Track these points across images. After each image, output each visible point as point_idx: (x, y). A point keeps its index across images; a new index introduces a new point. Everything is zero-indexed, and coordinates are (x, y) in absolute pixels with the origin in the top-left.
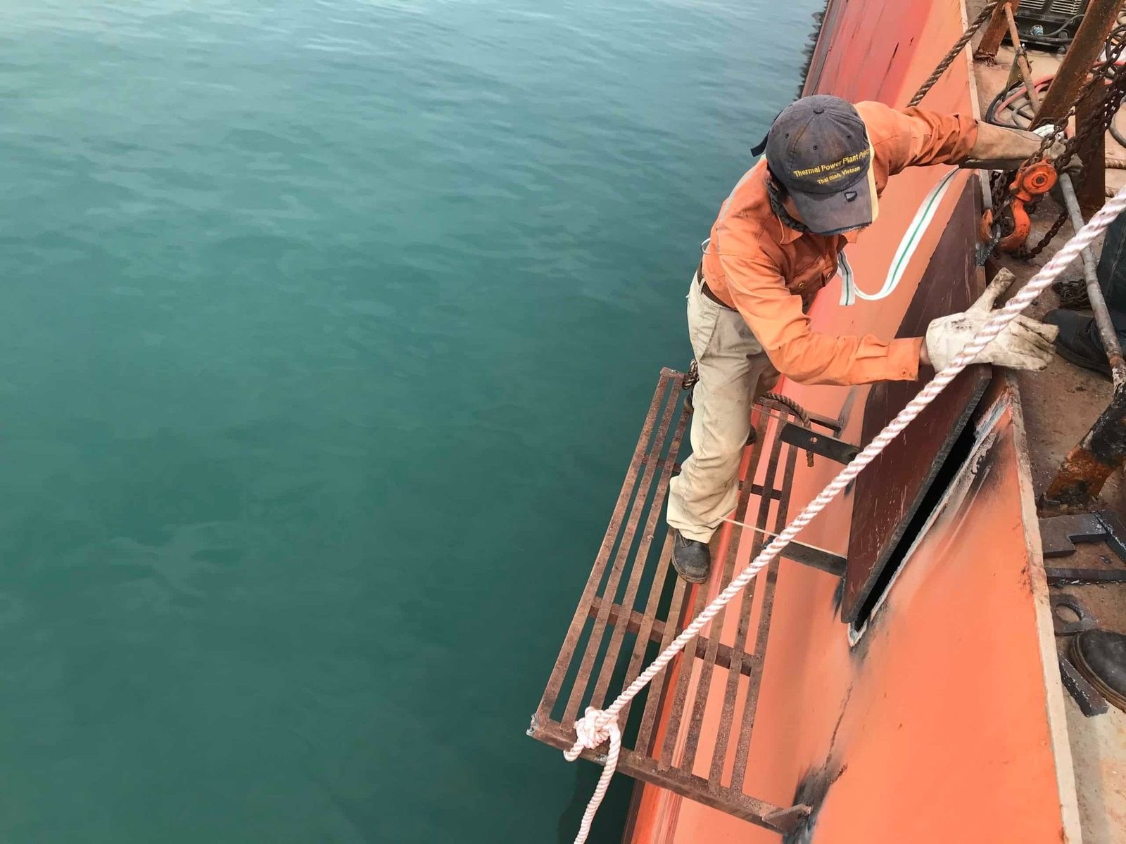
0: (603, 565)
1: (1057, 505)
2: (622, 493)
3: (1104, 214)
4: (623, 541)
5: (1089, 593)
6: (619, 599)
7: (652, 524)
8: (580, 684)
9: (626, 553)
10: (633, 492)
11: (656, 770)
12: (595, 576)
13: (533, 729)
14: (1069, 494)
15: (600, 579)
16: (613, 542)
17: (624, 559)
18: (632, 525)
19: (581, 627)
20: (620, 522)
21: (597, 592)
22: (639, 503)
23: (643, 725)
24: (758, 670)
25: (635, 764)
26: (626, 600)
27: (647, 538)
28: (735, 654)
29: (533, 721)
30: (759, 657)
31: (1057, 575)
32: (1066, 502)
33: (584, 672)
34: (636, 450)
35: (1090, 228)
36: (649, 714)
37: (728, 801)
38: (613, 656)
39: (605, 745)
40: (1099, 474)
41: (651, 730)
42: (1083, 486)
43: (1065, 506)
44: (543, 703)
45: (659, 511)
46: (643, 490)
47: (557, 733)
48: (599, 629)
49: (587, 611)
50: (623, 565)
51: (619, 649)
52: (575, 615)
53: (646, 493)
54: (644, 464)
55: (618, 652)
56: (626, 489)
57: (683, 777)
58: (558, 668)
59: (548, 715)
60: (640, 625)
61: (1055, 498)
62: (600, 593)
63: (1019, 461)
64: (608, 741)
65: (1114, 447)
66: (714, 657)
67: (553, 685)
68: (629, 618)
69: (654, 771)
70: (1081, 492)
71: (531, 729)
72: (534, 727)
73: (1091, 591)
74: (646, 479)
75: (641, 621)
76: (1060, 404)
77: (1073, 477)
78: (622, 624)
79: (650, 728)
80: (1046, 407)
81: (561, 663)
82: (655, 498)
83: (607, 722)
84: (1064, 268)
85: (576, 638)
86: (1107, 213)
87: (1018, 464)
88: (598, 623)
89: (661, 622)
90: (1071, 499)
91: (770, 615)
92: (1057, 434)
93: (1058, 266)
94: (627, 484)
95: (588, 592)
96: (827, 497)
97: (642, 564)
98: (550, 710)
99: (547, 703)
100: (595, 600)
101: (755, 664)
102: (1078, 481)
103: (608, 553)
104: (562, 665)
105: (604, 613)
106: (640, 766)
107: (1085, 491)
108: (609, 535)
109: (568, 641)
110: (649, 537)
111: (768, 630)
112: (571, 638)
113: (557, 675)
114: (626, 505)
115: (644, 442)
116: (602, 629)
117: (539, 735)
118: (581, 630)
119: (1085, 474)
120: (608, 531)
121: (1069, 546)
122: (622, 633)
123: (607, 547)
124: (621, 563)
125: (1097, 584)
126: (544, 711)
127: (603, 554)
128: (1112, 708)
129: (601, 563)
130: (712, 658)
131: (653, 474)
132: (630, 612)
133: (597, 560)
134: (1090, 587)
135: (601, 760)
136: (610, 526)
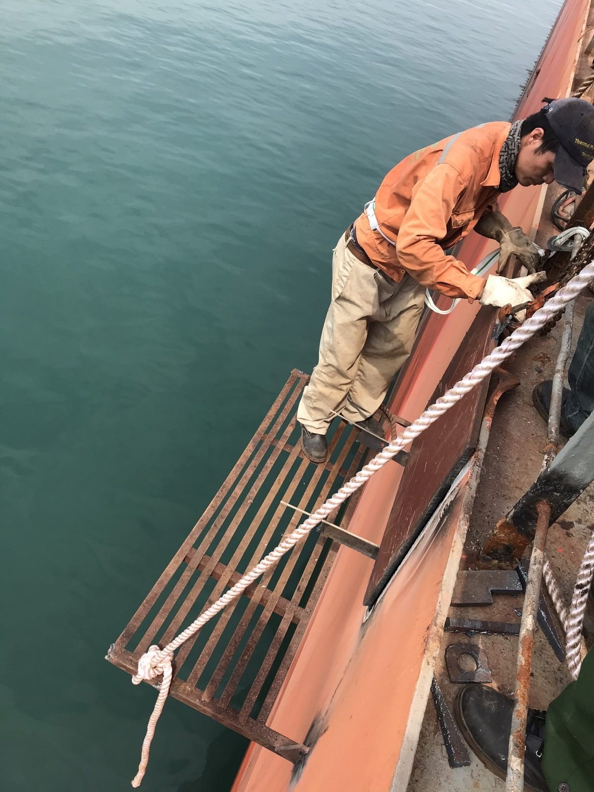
0: (205, 522)
1: (490, 560)
2: (238, 463)
3: (510, 340)
4: (227, 503)
5: (493, 643)
6: (210, 552)
7: (255, 491)
8: (159, 621)
9: (227, 513)
10: (247, 463)
11: (200, 699)
12: (196, 530)
13: (109, 656)
14: (498, 553)
15: (200, 533)
16: (219, 503)
17: (223, 518)
18: (238, 491)
19: (172, 573)
20: (229, 488)
21: (194, 544)
22: (250, 472)
23: (200, 661)
24: (305, 622)
25: (184, 694)
26: (215, 553)
27: (247, 502)
28: (290, 607)
29: (110, 650)
30: (309, 612)
31: (468, 627)
32: (497, 559)
33: (165, 611)
34: (259, 429)
35: (500, 350)
36: (207, 651)
37: (251, 731)
38: (192, 601)
39: (160, 678)
40: (520, 542)
41: (205, 665)
42: (508, 549)
43: (496, 561)
44: (123, 635)
45: (263, 481)
46: (255, 462)
47: (127, 662)
48: (187, 575)
49: (181, 559)
50: (222, 524)
51: (198, 594)
52: (171, 563)
53: (258, 464)
54: (261, 442)
55: (196, 597)
56: (242, 460)
57: (220, 708)
58: (144, 606)
59: (124, 646)
60: (221, 575)
61: (488, 554)
62: (196, 546)
63: (460, 522)
64: (162, 675)
65: (530, 524)
66: (273, 607)
67: (136, 621)
68: (213, 569)
69: (198, 700)
70: (508, 553)
71: (108, 656)
72: (110, 655)
73: (496, 642)
74: (260, 453)
75: (223, 572)
76: (529, 463)
77: (501, 541)
78: (207, 574)
79: (204, 663)
80: (517, 464)
81: (147, 602)
82: (263, 470)
83: (162, 661)
84: (480, 380)
85: (166, 582)
86: (513, 340)
87: (458, 525)
88: (187, 570)
89: (239, 574)
90: (500, 557)
91: (326, 577)
92: (518, 490)
93: (474, 378)
94: (244, 456)
95: (187, 543)
96: (304, 529)
97: (237, 523)
98: (127, 641)
99: (127, 636)
100: (191, 550)
101: (304, 616)
102: (504, 544)
103: (213, 513)
104: (148, 604)
105: (194, 564)
106: (187, 695)
107: (510, 553)
108: (217, 497)
109: (159, 584)
110: (249, 502)
111: (321, 589)
112: (162, 582)
113: (142, 612)
114: (238, 473)
115: (266, 424)
116: (189, 576)
117: (114, 661)
118: (171, 575)
119: (509, 541)
120: (218, 493)
121: (488, 598)
122: (205, 581)
123: (213, 507)
124: (219, 522)
125: (503, 635)
126: (123, 642)
127: (208, 513)
128: (475, 760)
129: (204, 520)
130: (270, 609)
131: (267, 449)
132: (217, 562)
133: (202, 517)
134: (496, 637)
135: (158, 687)
136: (220, 489)
